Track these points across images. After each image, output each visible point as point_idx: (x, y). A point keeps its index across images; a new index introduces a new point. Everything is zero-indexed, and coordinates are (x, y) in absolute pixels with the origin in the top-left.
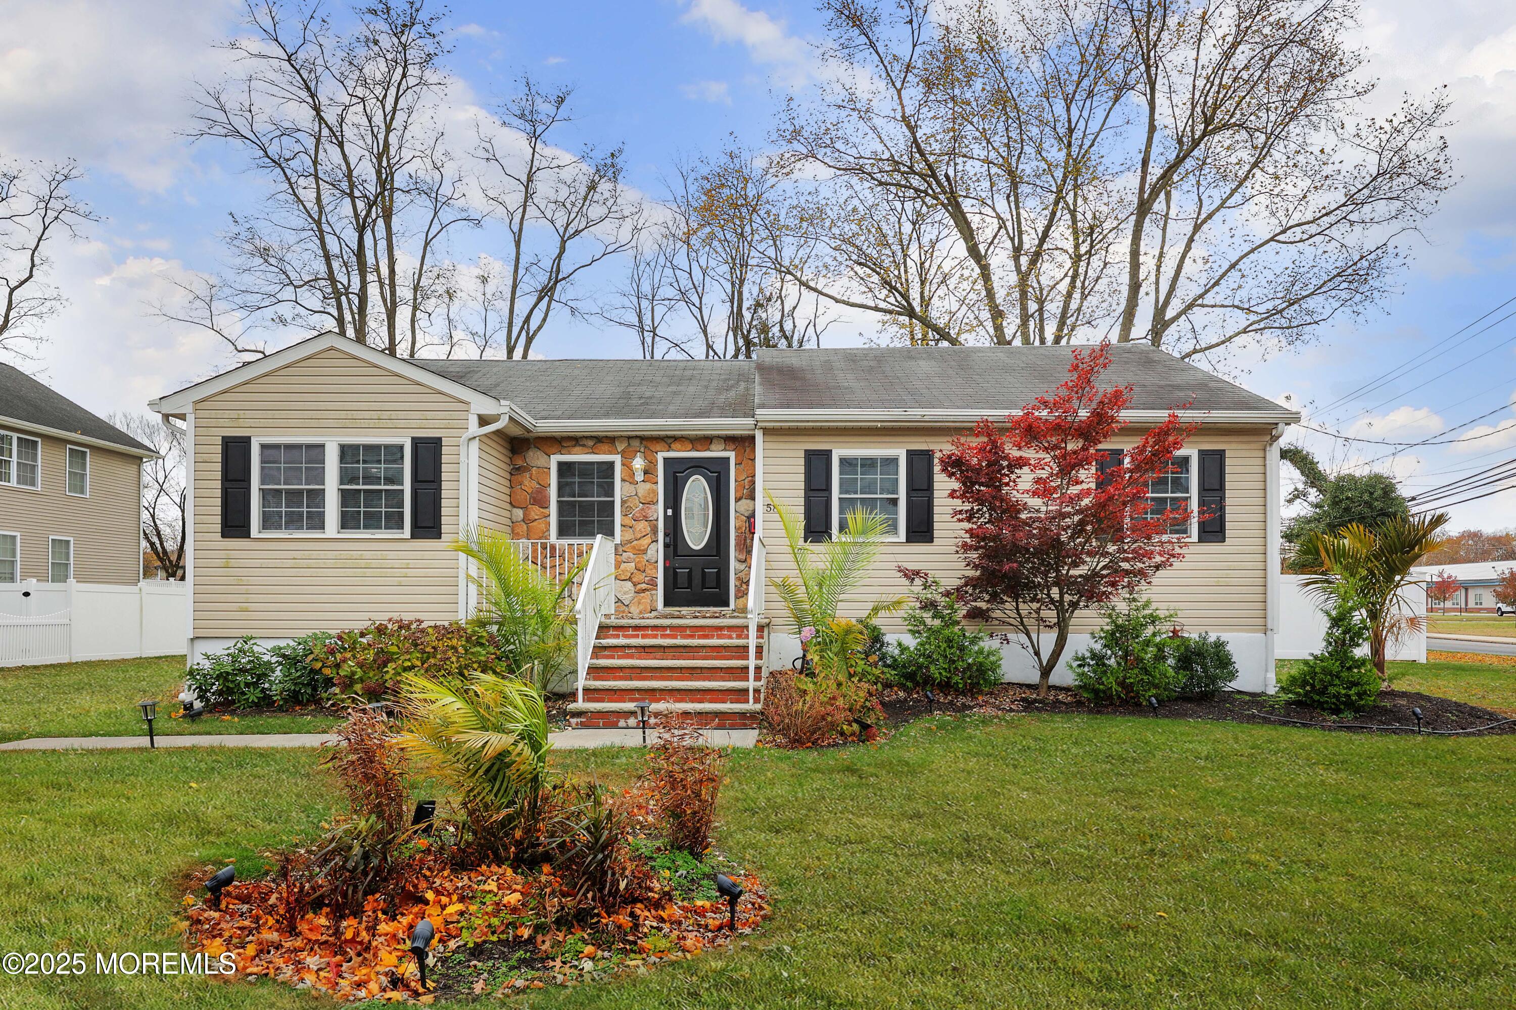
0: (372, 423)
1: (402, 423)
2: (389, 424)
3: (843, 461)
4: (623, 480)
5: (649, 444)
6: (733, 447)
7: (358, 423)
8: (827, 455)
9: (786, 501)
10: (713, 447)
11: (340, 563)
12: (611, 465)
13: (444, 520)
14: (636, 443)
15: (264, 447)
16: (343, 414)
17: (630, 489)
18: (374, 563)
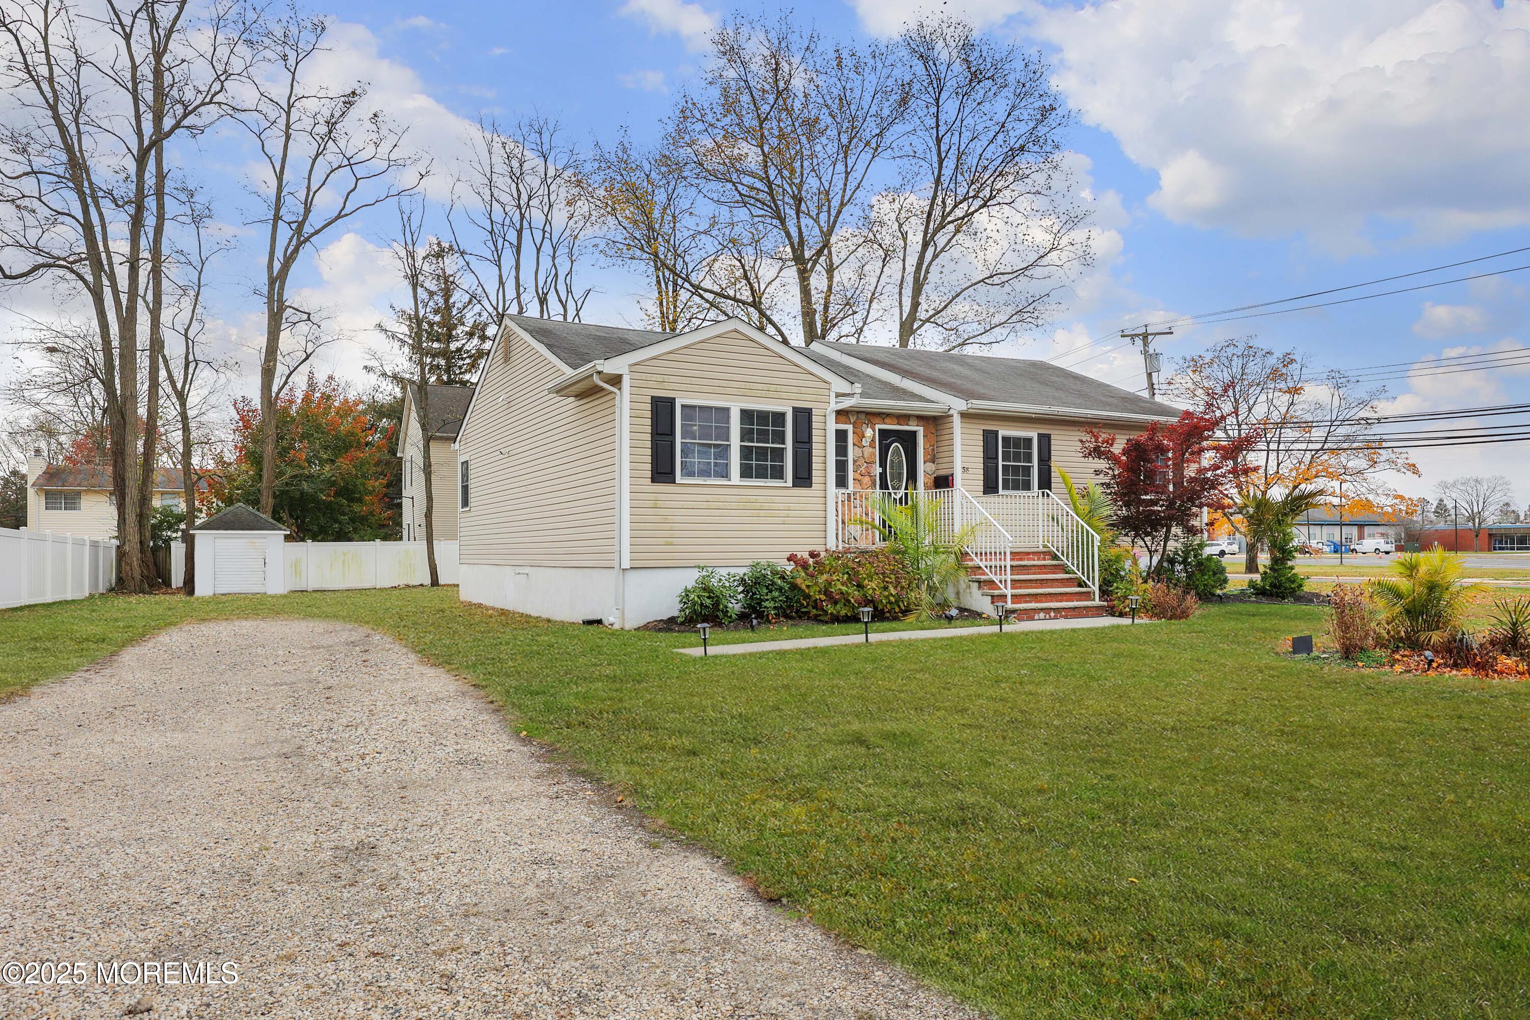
0: (763, 393)
1: (784, 395)
2: (776, 395)
3: (1005, 439)
4: (854, 444)
5: (871, 418)
6: (922, 423)
7: (754, 393)
8: (996, 433)
9: (974, 465)
10: (910, 423)
11: (741, 505)
12: (846, 432)
13: (814, 473)
14: (863, 416)
15: (683, 406)
16: (742, 385)
17: (858, 451)
18: (766, 506)
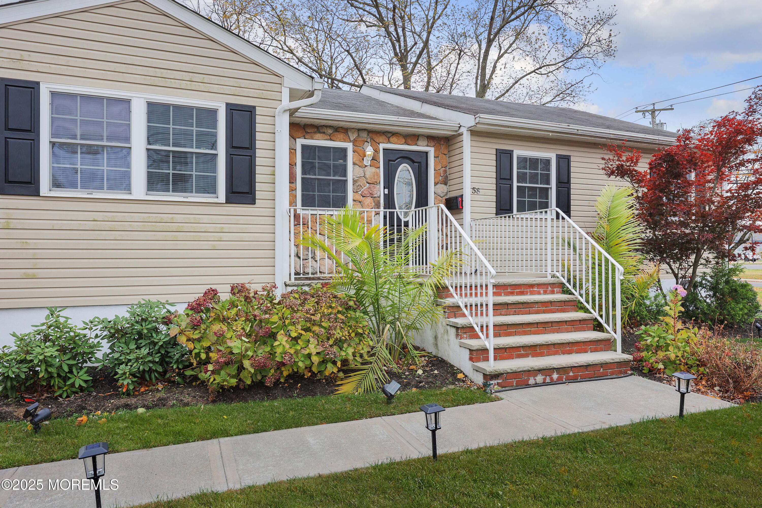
0: (183, 84)
1: (215, 88)
2: (202, 87)
4: (354, 164)
5: (374, 136)
6: (433, 144)
7: (168, 83)
8: (510, 153)
9: (484, 186)
10: (419, 142)
11: (148, 226)
12: (344, 151)
13: (258, 186)
14: (364, 134)
15: (54, 94)
16: (151, 71)
17: (359, 172)
18: (187, 227)
